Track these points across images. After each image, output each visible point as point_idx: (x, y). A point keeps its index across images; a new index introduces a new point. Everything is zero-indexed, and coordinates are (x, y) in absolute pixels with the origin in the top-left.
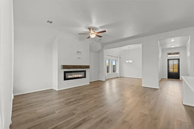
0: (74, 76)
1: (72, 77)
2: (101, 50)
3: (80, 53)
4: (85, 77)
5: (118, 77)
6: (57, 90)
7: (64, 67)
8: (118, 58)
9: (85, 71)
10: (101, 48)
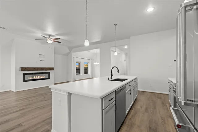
0: (35, 77)
1: (32, 78)
2: (69, 53)
3: (43, 56)
4: (49, 78)
5: (90, 78)
6: (15, 91)
7: (22, 69)
8: (90, 60)
9: (49, 73)
10: (69, 51)
